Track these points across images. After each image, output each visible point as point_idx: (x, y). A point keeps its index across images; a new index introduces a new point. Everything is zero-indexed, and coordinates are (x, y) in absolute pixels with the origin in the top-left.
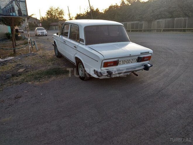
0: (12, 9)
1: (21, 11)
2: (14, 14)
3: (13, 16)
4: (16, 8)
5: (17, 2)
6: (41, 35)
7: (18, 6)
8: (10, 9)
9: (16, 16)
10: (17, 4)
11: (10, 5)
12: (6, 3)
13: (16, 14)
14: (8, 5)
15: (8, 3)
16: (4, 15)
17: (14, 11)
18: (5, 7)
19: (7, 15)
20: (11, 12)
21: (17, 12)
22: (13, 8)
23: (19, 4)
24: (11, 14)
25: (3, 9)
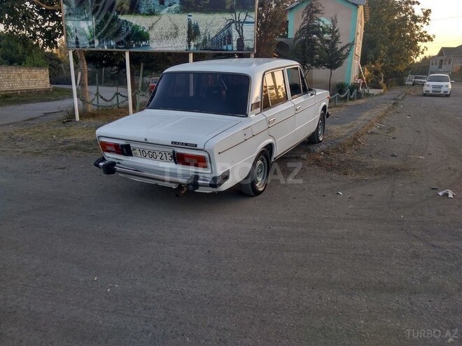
0: (227, 38)
1: (243, 41)
2: (230, 47)
3: (227, 50)
4: (235, 36)
5: (238, 25)
6: (431, 92)
7: (238, 31)
8: (225, 38)
9: (232, 50)
10: (238, 28)
11: (225, 31)
12: (219, 27)
13: (233, 47)
14: (223, 30)
15: (223, 27)
16: (212, 50)
17: (230, 42)
18: (216, 36)
19: (217, 50)
20: (224, 45)
21: (235, 43)
22: (230, 36)
23: (242, 27)
24: (225, 47)
25: (213, 38)
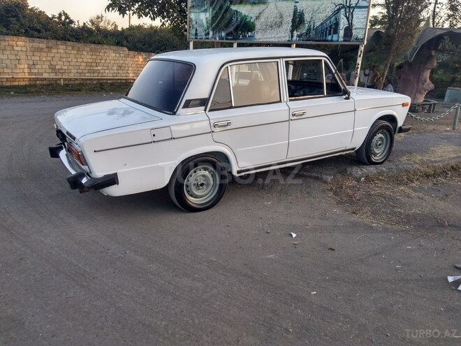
0: (333, 27)
1: (351, 30)
2: (335, 37)
3: (332, 41)
4: (343, 24)
5: (348, 11)
7: (348, 18)
8: (331, 26)
9: (338, 41)
10: (347, 14)
11: (333, 19)
12: (326, 14)
13: (339, 37)
14: (330, 18)
15: (330, 14)
16: (315, 41)
17: (336, 32)
18: (322, 24)
19: (320, 41)
20: (330, 34)
21: (342, 33)
22: (337, 24)
23: (352, 13)
24: (330, 38)
25: (317, 27)
